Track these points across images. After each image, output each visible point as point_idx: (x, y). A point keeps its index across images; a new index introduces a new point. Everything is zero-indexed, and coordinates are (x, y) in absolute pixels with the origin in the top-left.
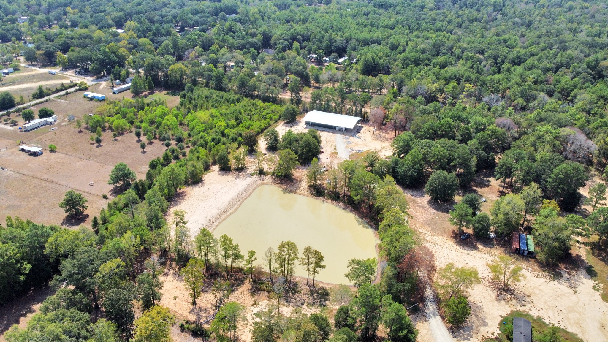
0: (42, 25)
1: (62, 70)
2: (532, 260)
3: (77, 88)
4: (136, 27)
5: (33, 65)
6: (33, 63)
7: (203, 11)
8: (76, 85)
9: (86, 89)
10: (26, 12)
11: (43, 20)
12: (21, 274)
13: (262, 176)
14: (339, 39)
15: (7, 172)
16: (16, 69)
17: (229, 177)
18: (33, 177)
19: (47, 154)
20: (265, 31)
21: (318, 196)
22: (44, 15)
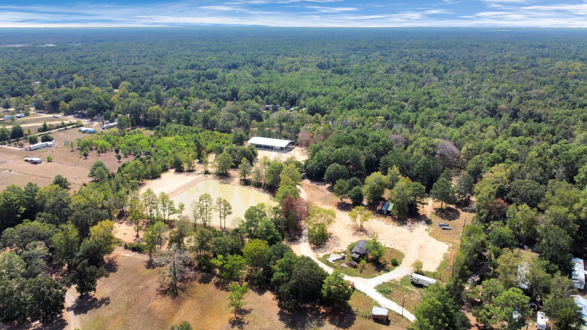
0: (51, 87)
1: (64, 115)
2: (388, 217)
3: (75, 125)
4: (129, 86)
5: (40, 113)
6: (41, 111)
7: (187, 76)
8: (73, 124)
9: (82, 126)
10: (39, 78)
11: (53, 83)
12: (18, 214)
13: (207, 175)
14: (293, 93)
15: (13, 173)
16: (27, 115)
17: (182, 176)
18: (32, 175)
19: (45, 164)
20: (233, 88)
21: (246, 185)
22: (54, 80)
